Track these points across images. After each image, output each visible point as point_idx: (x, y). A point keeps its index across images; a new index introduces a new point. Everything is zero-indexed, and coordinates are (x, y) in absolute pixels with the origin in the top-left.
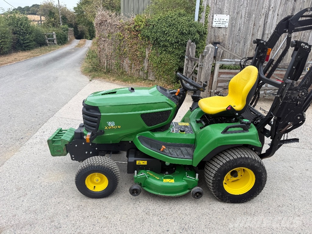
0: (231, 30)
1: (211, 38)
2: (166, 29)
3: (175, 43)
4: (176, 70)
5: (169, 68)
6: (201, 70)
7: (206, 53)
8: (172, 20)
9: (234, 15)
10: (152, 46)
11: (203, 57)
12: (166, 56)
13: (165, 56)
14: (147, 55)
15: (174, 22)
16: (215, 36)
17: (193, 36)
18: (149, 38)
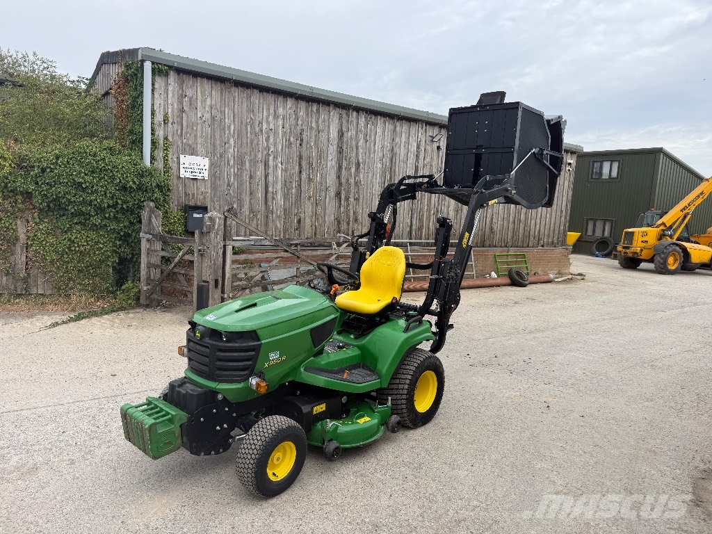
0: (214, 188)
1: (179, 199)
2: (83, 178)
3: (109, 206)
4: (114, 265)
5: (95, 260)
8: (97, 162)
10: (36, 214)
11: (203, 235)
12: (81, 237)
13: (81, 235)
14: (22, 237)
15: (103, 165)
16: (186, 195)
17: (150, 194)
18: (28, 195)
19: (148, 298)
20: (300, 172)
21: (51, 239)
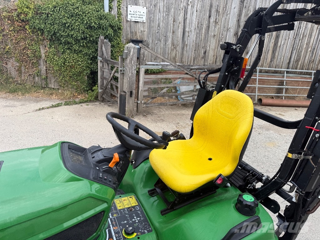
0: (150, 27)
1: (127, 35)
2: (66, 20)
3: (82, 39)
4: (88, 75)
5: (77, 71)
6: (122, 76)
7: (127, 55)
8: (74, 9)
9: (151, 7)
10: (49, 43)
11: (123, 60)
13: (70, 56)
14: (43, 55)
15: (77, 11)
16: (132, 32)
17: (105, 31)
18: (42, 31)
19: (102, 97)
20: (210, 17)
21: (56, 58)
